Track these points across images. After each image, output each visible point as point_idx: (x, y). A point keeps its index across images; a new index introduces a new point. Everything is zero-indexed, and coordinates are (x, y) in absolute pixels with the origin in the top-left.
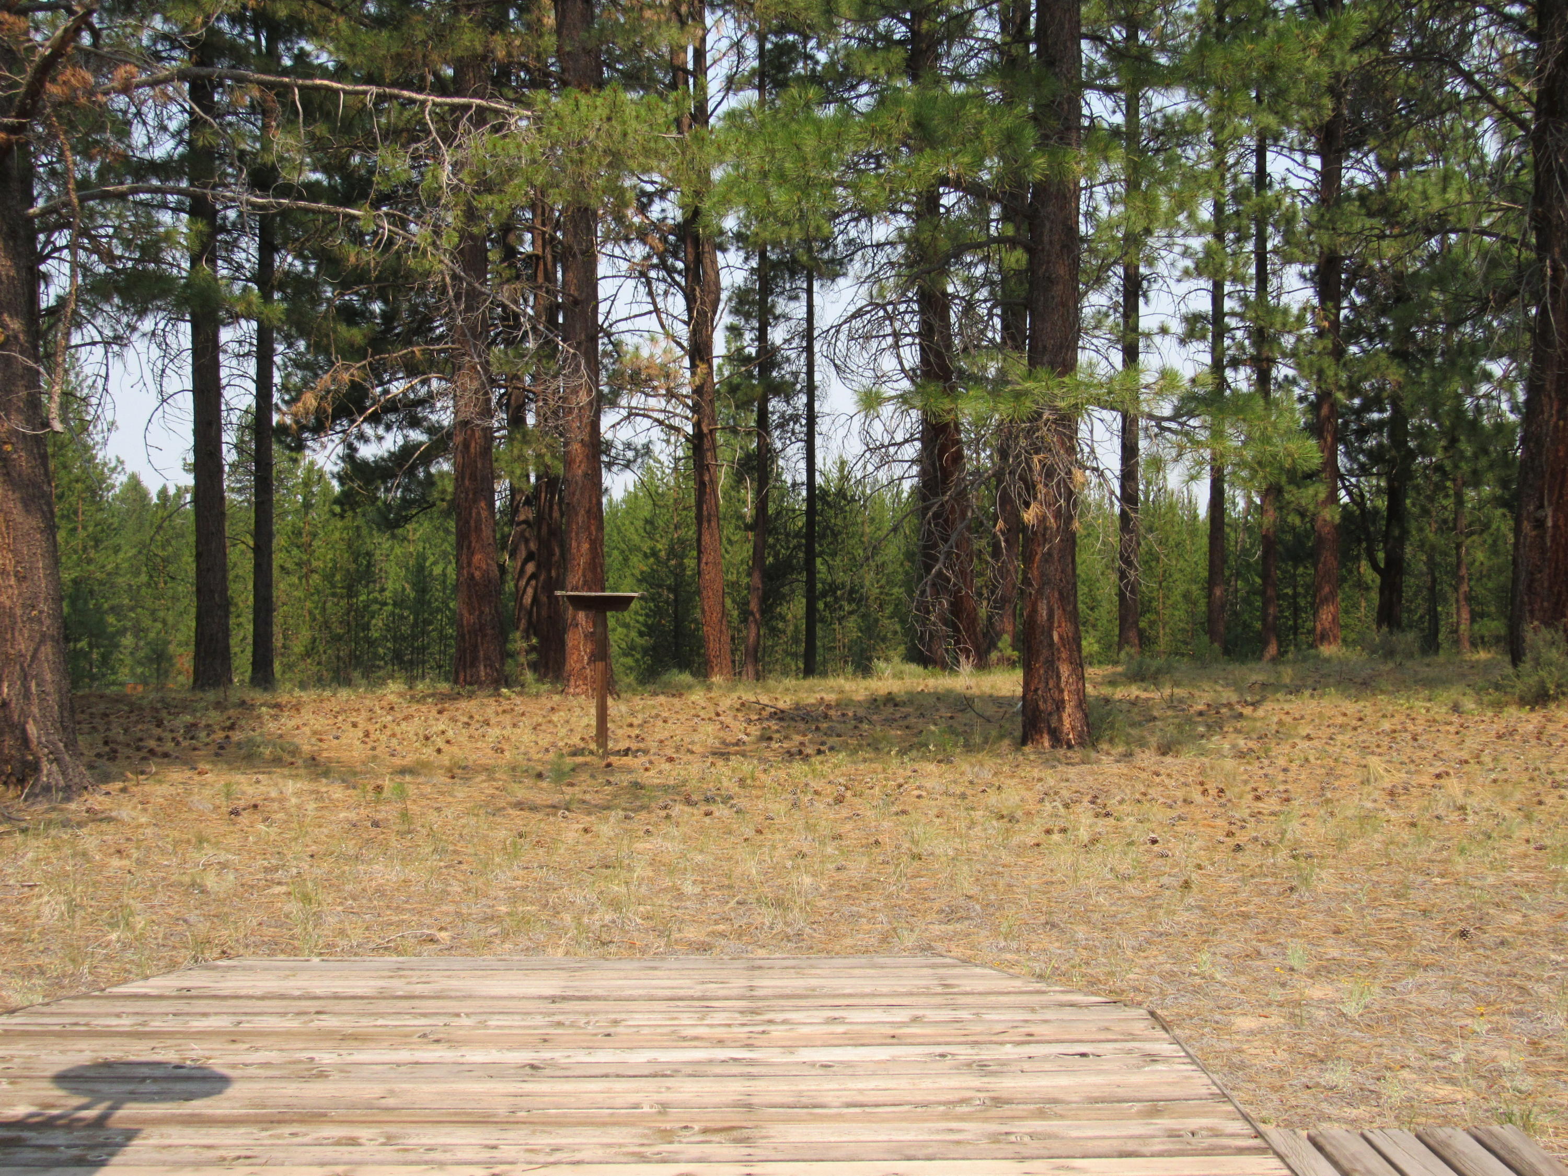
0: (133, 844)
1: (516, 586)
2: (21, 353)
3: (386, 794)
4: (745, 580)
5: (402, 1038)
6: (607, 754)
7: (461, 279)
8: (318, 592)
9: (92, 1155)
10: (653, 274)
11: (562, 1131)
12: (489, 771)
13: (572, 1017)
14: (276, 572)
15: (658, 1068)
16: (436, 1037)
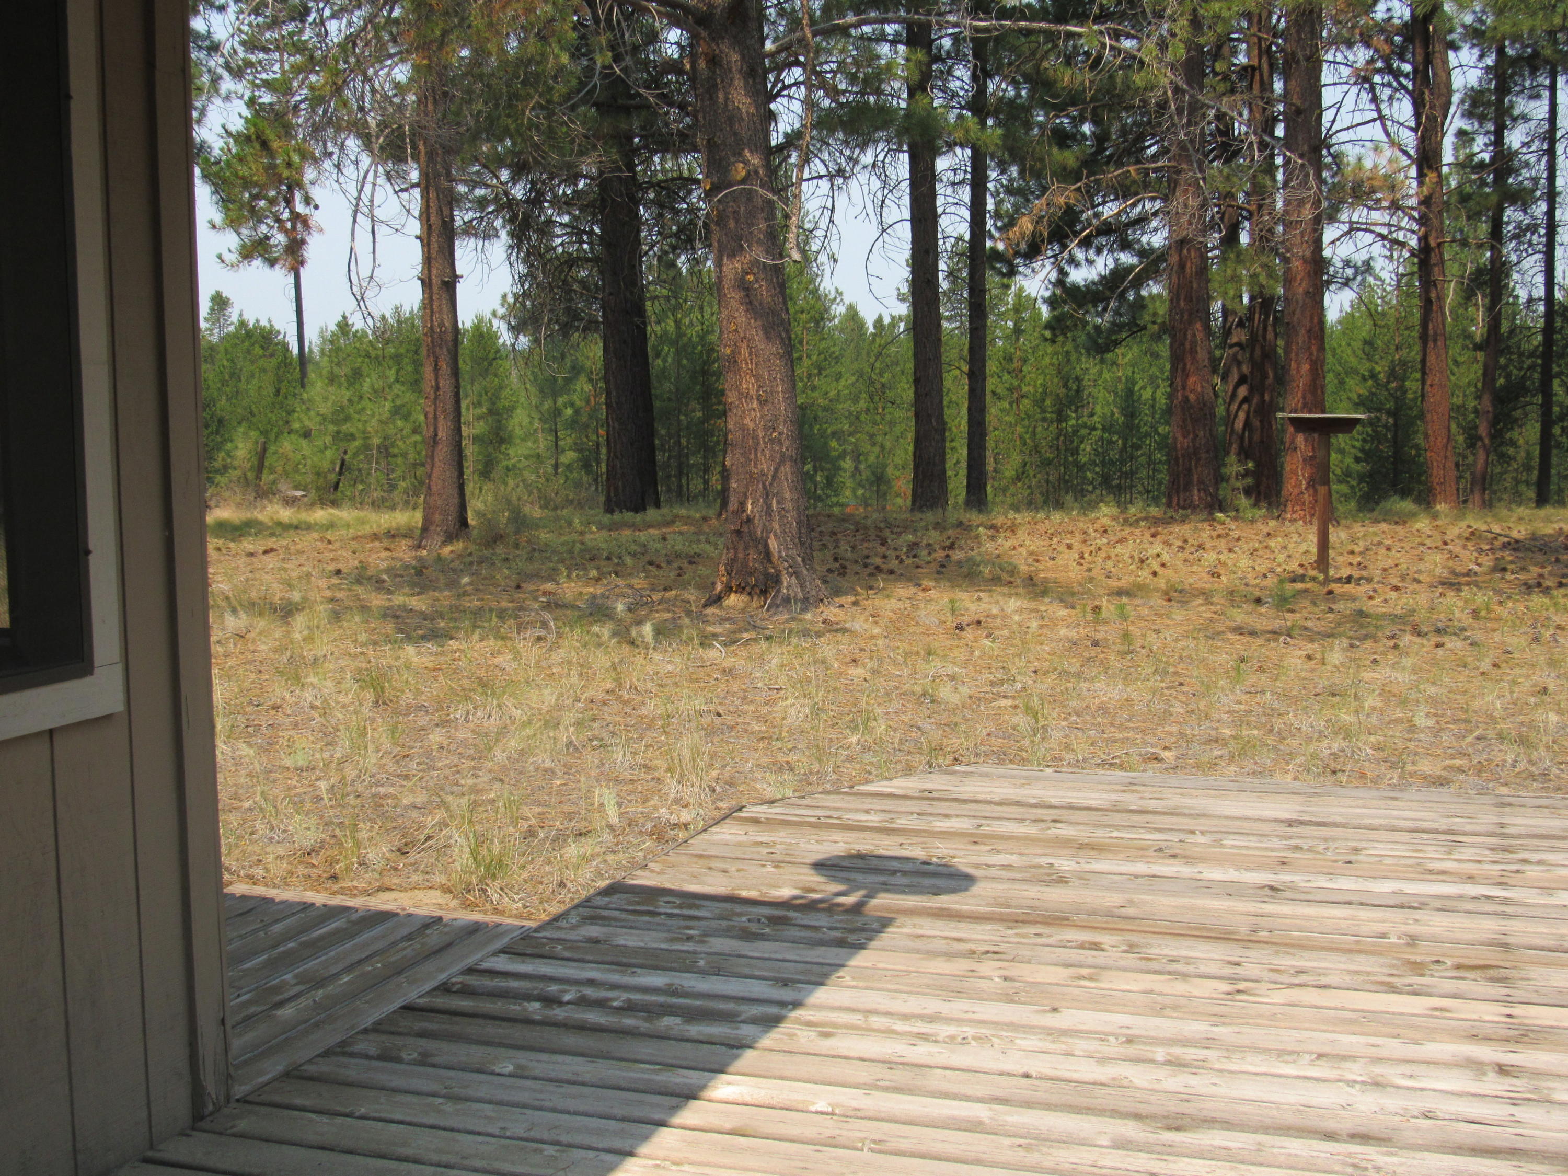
0: (867, 654)
1: (1228, 410)
2: (762, 186)
3: (1104, 614)
4: (1472, 404)
5: (1140, 851)
6: (1327, 580)
7: (1183, 92)
8: (1029, 417)
9: (852, 938)
10: (1377, 79)
11: (1306, 954)
12: (1206, 595)
13: (1310, 843)
14: (988, 398)
15: (1404, 900)
16: (1172, 852)
